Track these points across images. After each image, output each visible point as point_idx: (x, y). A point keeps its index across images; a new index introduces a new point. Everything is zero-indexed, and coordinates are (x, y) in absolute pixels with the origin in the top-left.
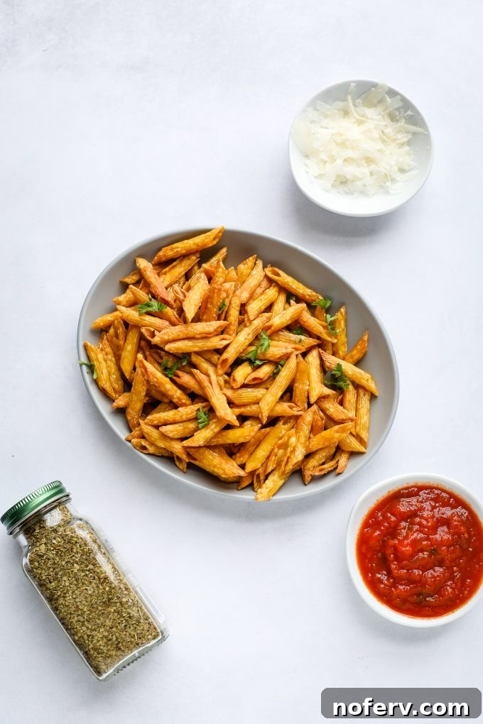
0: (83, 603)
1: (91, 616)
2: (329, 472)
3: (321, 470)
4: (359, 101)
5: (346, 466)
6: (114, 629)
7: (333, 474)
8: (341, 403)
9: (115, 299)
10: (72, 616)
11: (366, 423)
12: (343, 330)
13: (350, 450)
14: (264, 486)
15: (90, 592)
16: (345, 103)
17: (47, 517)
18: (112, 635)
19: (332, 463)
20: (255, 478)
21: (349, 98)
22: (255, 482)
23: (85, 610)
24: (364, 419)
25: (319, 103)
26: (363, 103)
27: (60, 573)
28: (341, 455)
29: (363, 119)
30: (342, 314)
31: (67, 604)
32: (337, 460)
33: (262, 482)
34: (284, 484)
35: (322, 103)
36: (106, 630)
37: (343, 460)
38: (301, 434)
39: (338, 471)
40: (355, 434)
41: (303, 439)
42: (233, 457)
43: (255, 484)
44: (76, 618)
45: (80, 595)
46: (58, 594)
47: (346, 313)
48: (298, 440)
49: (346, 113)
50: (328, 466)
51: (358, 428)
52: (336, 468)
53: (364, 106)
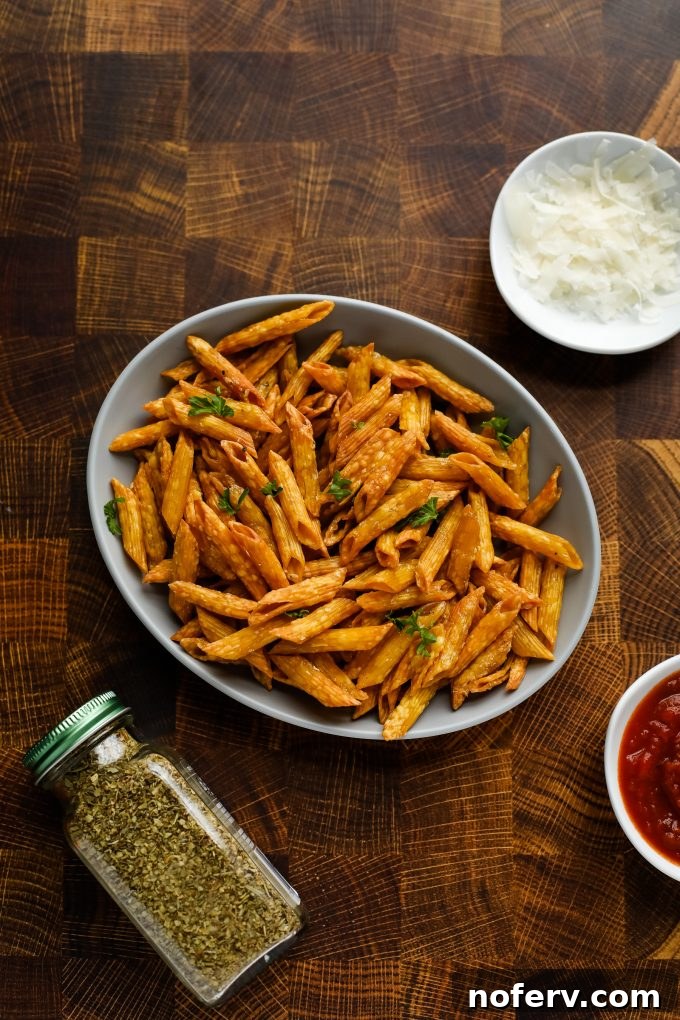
0: (172, 881)
1: (187, 904)
2: (496, 689)
3: (482, 684)
4: (609, 169)
5: (522, 679)
6: (227, 921)
7: (501, 693)
8: (517, 579)
9: (147, 405)
10: (156, 905)
11: (554, 613)
12: (525, 466)
13: (529, 655)
14: (395, 714)
15: (181, 863)
16: (589, 169)
17: (99, 750)
18: (225, 931)
19: (500, 674)
20: (380, 701)
21: (596, 162)
22: (380, 708)
23: (176, 893)
24: (553, 606)
25: (550, 163)
26: (614, 173)
27: (130, 835)
28: (513, 661)
29: (612, 198)
30: (523, 440)
31: (146, 884)
32: (508, 668)
33: (392, 707)
34: (425, 711)
35: (553, 165)
36: (213, 924)
37: (517, 670)
38: (455, 628)
39: (509, 686)
40: (536, 629)
41: (456, 637)
42: (346, 667)
43: (381, 712)
44: (162, 908)
45: (166, 869)
46: (130, 870)
47: (530, 438)
48: (448, 638)
49: (588, 184)
50: (493, 679)
51: (541, 621)
52: (506, 682)
53: (615, 179)
